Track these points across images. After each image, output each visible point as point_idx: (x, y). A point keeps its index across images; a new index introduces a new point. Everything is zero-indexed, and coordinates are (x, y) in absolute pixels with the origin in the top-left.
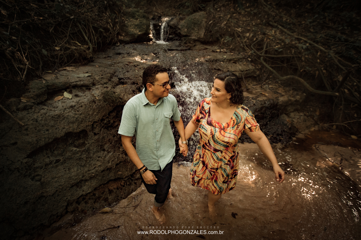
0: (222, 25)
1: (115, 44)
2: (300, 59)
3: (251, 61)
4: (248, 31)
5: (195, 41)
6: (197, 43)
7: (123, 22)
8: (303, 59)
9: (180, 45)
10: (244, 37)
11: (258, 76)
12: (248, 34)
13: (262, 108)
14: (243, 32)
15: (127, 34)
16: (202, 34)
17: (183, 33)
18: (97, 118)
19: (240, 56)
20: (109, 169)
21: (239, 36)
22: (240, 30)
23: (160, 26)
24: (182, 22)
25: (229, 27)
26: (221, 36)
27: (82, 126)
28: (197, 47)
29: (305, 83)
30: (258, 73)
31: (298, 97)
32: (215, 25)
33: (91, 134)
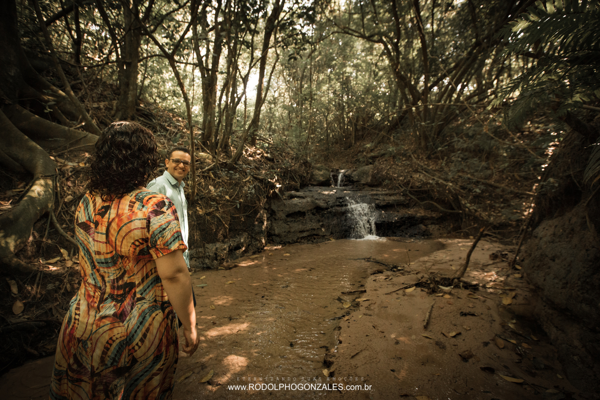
0: (384, 173)
1: (308, 186)
2: (433, 191)
3: (403, 195)
4: (402, 176)
5: (364, 185)
6: (366, 186)
7: (312, 173)
8: (435, 190)
9: (352, 188)
10: (398, 180)
11: (408, 204)
12: (401, 178)
13: (402, 218)
14: (398, 177)
15: (315, 180)
16: (369, 179)
17: (355, 180)
18: (309, 209)
19: (395, 192)
20: (314, 229)
21: (395, 180)
22: (396, 175)
23: (337, 176)
24: (355, 173)
25: (388, 174)
26: (382, 180)
27: (304, 210)
28: (366, 189)
29: (438, 206)
30: (407, 202)
31: (434, 215)
32: (378, 173)
33: (307, 214)
